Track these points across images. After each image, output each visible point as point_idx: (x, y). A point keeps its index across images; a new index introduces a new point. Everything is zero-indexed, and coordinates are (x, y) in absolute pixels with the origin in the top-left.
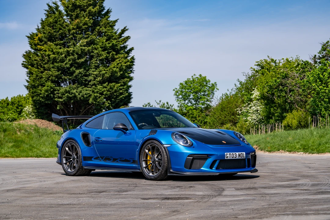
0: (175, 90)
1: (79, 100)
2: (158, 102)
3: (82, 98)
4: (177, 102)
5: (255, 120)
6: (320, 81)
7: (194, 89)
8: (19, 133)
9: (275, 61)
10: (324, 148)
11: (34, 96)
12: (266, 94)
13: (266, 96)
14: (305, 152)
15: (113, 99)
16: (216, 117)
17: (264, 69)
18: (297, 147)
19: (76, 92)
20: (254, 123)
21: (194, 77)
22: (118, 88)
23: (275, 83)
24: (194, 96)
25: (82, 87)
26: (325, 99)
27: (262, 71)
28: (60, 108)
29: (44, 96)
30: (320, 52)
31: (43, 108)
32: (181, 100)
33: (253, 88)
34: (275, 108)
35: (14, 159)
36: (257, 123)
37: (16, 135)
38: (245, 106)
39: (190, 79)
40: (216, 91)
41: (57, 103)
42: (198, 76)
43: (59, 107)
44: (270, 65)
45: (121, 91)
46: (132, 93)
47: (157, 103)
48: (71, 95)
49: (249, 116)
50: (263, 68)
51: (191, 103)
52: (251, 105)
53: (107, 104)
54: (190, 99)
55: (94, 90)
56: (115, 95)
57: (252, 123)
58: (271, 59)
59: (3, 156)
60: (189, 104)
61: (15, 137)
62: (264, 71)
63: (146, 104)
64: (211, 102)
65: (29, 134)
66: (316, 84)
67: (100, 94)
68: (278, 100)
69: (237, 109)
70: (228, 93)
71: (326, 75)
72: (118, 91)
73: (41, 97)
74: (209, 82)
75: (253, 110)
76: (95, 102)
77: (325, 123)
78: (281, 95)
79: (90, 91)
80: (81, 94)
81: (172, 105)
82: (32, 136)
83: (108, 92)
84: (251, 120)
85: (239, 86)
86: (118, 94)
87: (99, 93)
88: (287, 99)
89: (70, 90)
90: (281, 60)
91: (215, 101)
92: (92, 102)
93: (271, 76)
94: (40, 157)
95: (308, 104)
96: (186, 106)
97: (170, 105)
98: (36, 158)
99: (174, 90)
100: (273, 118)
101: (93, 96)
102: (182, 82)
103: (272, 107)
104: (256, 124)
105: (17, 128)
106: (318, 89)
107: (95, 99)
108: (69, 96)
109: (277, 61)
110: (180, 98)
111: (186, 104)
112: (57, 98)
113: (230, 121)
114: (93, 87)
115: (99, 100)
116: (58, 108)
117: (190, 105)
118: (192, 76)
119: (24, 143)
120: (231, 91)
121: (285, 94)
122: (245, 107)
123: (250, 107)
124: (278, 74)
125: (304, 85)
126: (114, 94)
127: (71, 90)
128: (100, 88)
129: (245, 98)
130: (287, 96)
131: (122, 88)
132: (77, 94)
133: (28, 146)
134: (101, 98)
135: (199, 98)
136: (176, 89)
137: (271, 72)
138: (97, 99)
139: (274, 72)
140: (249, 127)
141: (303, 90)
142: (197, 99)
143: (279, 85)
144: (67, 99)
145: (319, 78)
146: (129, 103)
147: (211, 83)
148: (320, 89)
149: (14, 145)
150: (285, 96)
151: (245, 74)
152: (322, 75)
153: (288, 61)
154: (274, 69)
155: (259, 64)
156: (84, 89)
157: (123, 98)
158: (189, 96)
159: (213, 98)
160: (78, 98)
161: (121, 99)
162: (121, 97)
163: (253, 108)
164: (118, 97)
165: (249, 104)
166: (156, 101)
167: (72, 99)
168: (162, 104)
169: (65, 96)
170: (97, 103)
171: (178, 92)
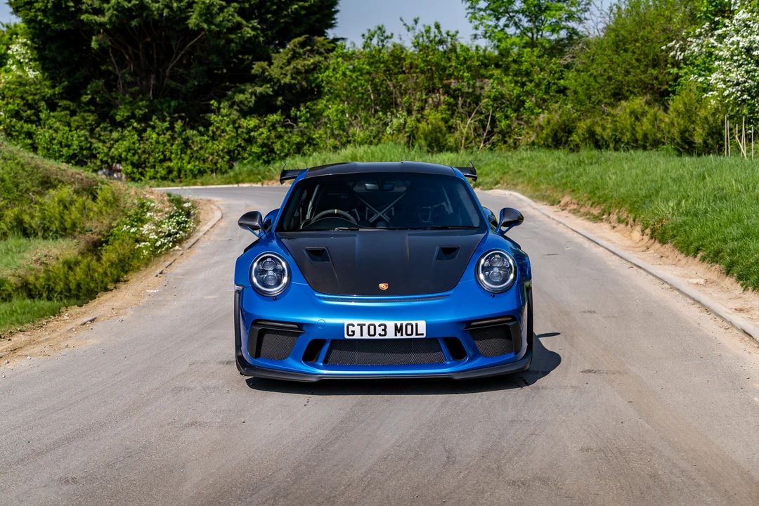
1: (157, 17)
2: (410, 23)
3: (165, 11)
5: (738, 84)
11: (20, 7)
15: (269, 16)
16: (595, 74)
20: (735, 99)
28: (100, 45)
29: (46, 6)
31: (53, 47)
32: (482, 18)
36: (745, 97)
38: (701, 34)
41: (91, 29)
43: (97, 41)
47: (405, 25)
51: (517, 25)
52: (724, 29)
53: (250, 31)
54: (513, 11)
57: (729, 96)
60: (512, 30)
63: (373, 29)
64: (580, 21)
69: (670, 45)
73: (39, 10)
75: (733, 47)
76: (205, 26)
81: (452, 33)
84: (721, 85)
91: (593, 17)
92: (197, 25)
96: (501, 35)
97: (448, 34)
101: (198, 6)
104: (744, 101)
107: (208, 14)
108: (123, 6)
110: (480, 10)
111: (503, 30)
112: (90, 13)
113: (645, 88)
115: (221, 19)
116: (94, 45)
117: (512, 33)
122: (698, 37)
123: (721, 38)
129: (702, 3)
134: (226, 10)
135: (543, 7)
138: (213, 16)
140: (721, 116)
142: (536, 14)
144: (117, 16)
146: (327, 29)
157: (303, 12)
159: (588, 9)
160: (153, 11)
161: (293, 16)
162: (295, 8)
163: (732, 39)
164: (283, 9)
165: (715, 26)
166: (403, 19)
167: (134, 14)
168: (423, 30)
169: (110, 5)
170: (213, 27)
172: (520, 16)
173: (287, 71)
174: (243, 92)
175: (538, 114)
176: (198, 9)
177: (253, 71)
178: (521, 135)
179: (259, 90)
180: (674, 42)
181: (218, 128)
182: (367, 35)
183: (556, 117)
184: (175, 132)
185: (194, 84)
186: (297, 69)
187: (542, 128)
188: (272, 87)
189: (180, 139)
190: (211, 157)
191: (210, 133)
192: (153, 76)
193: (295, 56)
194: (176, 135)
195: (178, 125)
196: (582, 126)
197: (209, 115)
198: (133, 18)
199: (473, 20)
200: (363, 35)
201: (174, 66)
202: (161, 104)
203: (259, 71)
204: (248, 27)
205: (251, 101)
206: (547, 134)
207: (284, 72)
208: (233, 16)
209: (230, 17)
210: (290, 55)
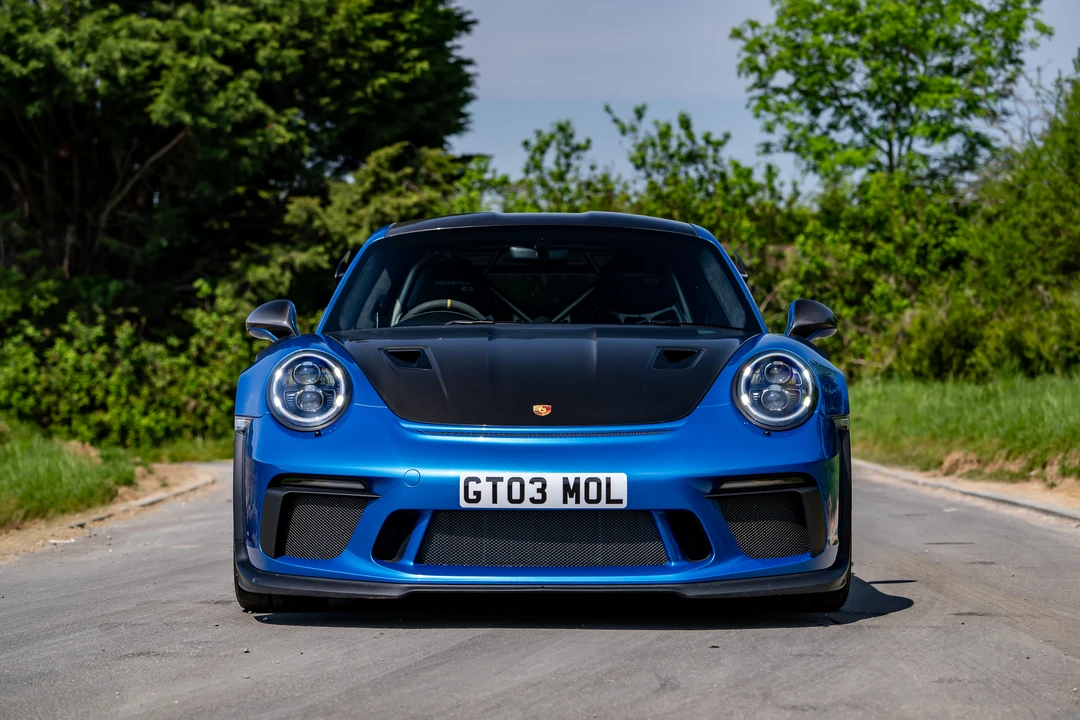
0: (749, 34)
1: (83, 98)
2: (628, 118)
3: (100, 84)
4: (758, 116)
15: (325, 100)
16: (1025, 222)
19: (62, 45)
22: (360, 25)
24: (873, 75)
25: (105, 12)
32: (782, 108)
40: (1033, 45)
45: (379, 45)
46: (469, 62)
47: (616, 121)
48: (24, 63)
51: (857, 124)
53: (282, 130)
54: (848, 95)
55: (186, 31)
56: (333, 73)
60: (845, 135)
63: (547, 131)
64: (992, 116)
67: (221, 60)
72: (355, 46)
76: (187, 118)
79: (163, 38)
80: (91, 58)
81: (717, 137)
83: (283, 46)
86: (356, 66)
87: (219, 52)
89: (13, 30)
91: (1023, 109)
92: (170, 116)
96: (819, 146)
97: (707, 139)
99: (737, 34)
101: (171, 79)
107: (193, 93)
108: (10, 74)
110: (777, 91)
111: (826, 134)
114: (181, 12)
115: (221, 104)
117: (846, 140)
126: (331, 62)
127: (23, 30)
128: (230, 20)
131: (386, 25)
132: (64, 58)
134: (231, 85)
135: (913, 86)
136: (754, 25)
142: (897, 99)
146: (448, 134)
156: (116, 25)
157: (398, 95)
158: (844, 74)
159: (1011, 92)
160: (74, 85)
161: (376, 101)
162: (381, 86)
164: (355, 87)
166: (613, 107)
167: (34, 90)
168: (654, 133)
170: (204, 121)
171: (763, 48)
172: (864, 106)
173: (361, 218)
174: (264, 261)
175: (900, 310)
176: (172, 81)
177: (288, 218)
178: (862, 356)
179: (300, 258)
181: (209, 340)
182: (534, 142)
183: (939, 316)
184: (117, 347)
185: (160, 247)
186: (384, 214)
187: (908, 338)
188: (328, 251)
189: (126, 363)
190: (193, 403)
191: (193, 350)
192: (71, 228)
193: (379, 186)
194: (118, 355)
195: (124, 332)
196: (995, 333)
197: (190, 312)
198: (32, 99)
199: (763, 113)
200: (526, 144)
201: (118, 207)
202: (88, 286)
203: (299, 217)
204: (278, 122)
205: (282, 283)
206: (919, 351)
207: (354, 220)
208: (246, 97)
209: (241, 101)
210: (367, 185)
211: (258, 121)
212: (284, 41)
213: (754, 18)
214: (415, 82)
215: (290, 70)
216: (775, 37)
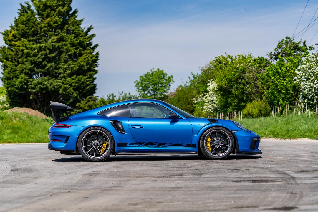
0: (136, 82)
1: (50, 90)
3: (53, 89)
5: (210, 108)
6: (278, 75)
7: (153, 82)
8: (14, 121)
9: (232, 57)
10: (294, 134)
11: (9, 87)
12: (225, 86)
13: (224, 88)
14: (277, 138)
15: (80, 90)
17: (222, 64)
18: (267, 133)
19: (48, 83)
20: (210, 112)
21: (153, 71)
22: (85, 80)
23: (234, 77)
24: (152, 87)
25: (53, 79)
26: (282, 91)
27: (220, 66)
28: (33, 98)
29: (18, 87)
30: (275, 49)
31: (17, 98)
32: (141, 91)
33: (209, 81)
34: (232, 98)
35: (17, 144)
36: (212, 111)
37: (13, 123)
38: (201, 96)
39: (149, 72)
40: (172, 83)
41: (30, 93)
42: (156, 70)
43: (32, 97)
44: (227, 60)
45: (88, 83)
46: (96, 84)
48: (43, 86)
49: (205, 105)
50: (220, 63)
51: (150, 93)
52: (207, 96)
53: (76, 94)
54: (149, 90)
55: (64, 82)
56: (82, 87)
57: (208, 111)
58: (228, 55)
59: (6, 142)
61: (12, 124)
62: (221, 66)
63: (110, 94)
64: (167, 93)
65: (23, 121)
66: (275, 78)
68: (235, 91)
70: (183, 85)
71: (284, 70)
72: (85, 83)
73: (15, 88)
74: (166, 75)
75: (209, 100)
76: (64, 93)
77: (285, 112)
78: (239, 87)
79: (60, 82)
80: (52, 85)
81: (133, 95)
82: (27, 123)
83: (76, 83)
84: (206, 109)
85: (193, 79)
86: (85, 86)
87: (68, 84)
88: (245, 91)
89: (42, 82)
90: (237, 56)
92: (62, 93)
93: (228, 70)
94: (40, 142)
95: (265, 95)
98: (37, 143)
99: (135, 82)
100: (231, 107)
101: (63, 87)
102: (142, 75)
103: (229, 97)
105: (12, 116)
106: (277, 82)
107: (65, 90)
108: (41, 87)
109: (233, 57)
110: (140, 89)
111: (146, 95)
112: (30, 89)
114: (63, 79)
115: (68, 91)
116: (31, 98)
117: (149, 95)
118: (151, 70)
119: (21, 130)
120: (185, 83)
121: (243, 87)
122: (200, 97)
123: (206, 98)
124: (235, 68)
125: (263, 79)
126: (82, 85)
127: (43, 82)
128: (69, 80)
129: (201, 89)
130: (244, 88)
131: (89, 80)
132: (49, 85)
133: (25, 132)
134: (70, 89)
135: (157, 89)
136: (137, 81)
137: (228, 67)
138: (66, 90)
139: (231, 66)
140: (207, 115)
141: (262, 83)
142: (155, 90)
143: (238, 78)
144: (39, 90)
145: (278, 72)
146: (94, 94)
147: (168, 76)
148: (278, 81)
149: (12, 132)
150: (243, 88)
151: (200, 69)
152: (280, 69)
153: (243, 57)
154: (230, 64)
155: (217, 60)
156: (55, 81)
157: (90, 89)
158: (149, 87)
159: (169, 89)
161: (87, 90)
162: (88, 88)
163: (209, 98)
164: (85, 88)
165: (204, 95)
168: (124, 95)
169: (38, 87)
170: (66, 93)
171: (138, 84)
172: (151, 91)
177: (76, 106)
179: (78, 111)
180: (194, 99)
182: (109, 96)
192: (46, 107)
193: (88, 101)
198: (44, 90)
199: (138, 92)
203: (78, 105)
207: (85, 106)
208: (72, 90)
210: (87, 101)
211: (73, 93)
212: (76, 82)
213: (137, 80)
214: (92, 87)
215: (77, 86)
216: (140, 83)
